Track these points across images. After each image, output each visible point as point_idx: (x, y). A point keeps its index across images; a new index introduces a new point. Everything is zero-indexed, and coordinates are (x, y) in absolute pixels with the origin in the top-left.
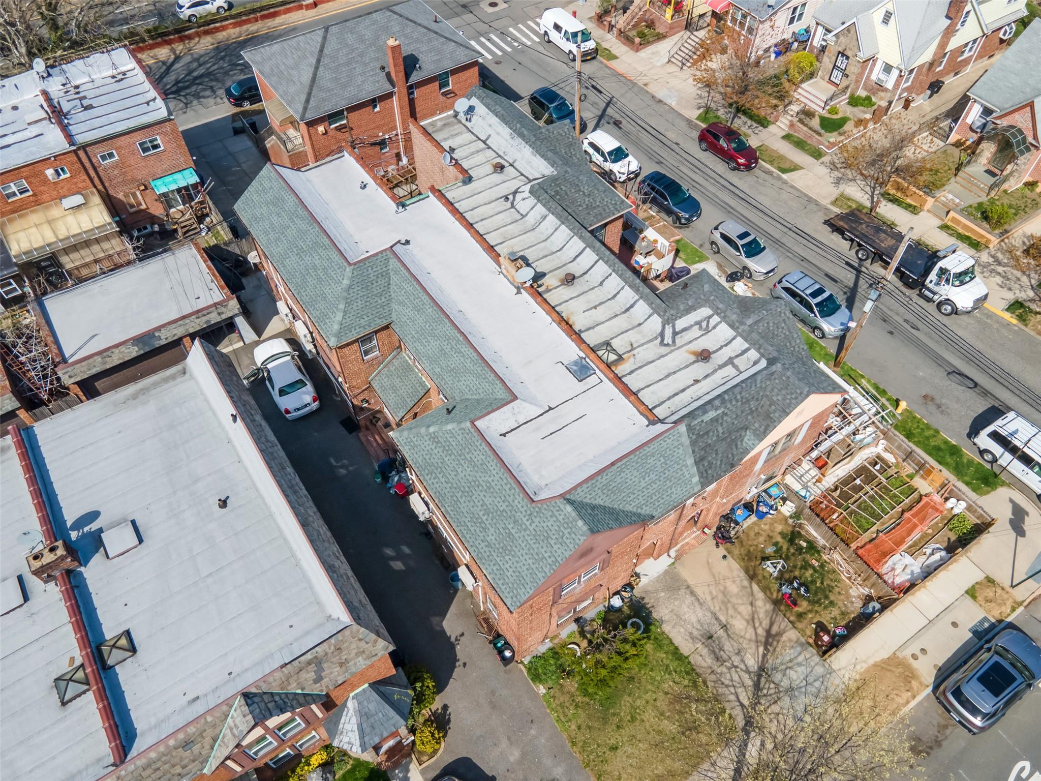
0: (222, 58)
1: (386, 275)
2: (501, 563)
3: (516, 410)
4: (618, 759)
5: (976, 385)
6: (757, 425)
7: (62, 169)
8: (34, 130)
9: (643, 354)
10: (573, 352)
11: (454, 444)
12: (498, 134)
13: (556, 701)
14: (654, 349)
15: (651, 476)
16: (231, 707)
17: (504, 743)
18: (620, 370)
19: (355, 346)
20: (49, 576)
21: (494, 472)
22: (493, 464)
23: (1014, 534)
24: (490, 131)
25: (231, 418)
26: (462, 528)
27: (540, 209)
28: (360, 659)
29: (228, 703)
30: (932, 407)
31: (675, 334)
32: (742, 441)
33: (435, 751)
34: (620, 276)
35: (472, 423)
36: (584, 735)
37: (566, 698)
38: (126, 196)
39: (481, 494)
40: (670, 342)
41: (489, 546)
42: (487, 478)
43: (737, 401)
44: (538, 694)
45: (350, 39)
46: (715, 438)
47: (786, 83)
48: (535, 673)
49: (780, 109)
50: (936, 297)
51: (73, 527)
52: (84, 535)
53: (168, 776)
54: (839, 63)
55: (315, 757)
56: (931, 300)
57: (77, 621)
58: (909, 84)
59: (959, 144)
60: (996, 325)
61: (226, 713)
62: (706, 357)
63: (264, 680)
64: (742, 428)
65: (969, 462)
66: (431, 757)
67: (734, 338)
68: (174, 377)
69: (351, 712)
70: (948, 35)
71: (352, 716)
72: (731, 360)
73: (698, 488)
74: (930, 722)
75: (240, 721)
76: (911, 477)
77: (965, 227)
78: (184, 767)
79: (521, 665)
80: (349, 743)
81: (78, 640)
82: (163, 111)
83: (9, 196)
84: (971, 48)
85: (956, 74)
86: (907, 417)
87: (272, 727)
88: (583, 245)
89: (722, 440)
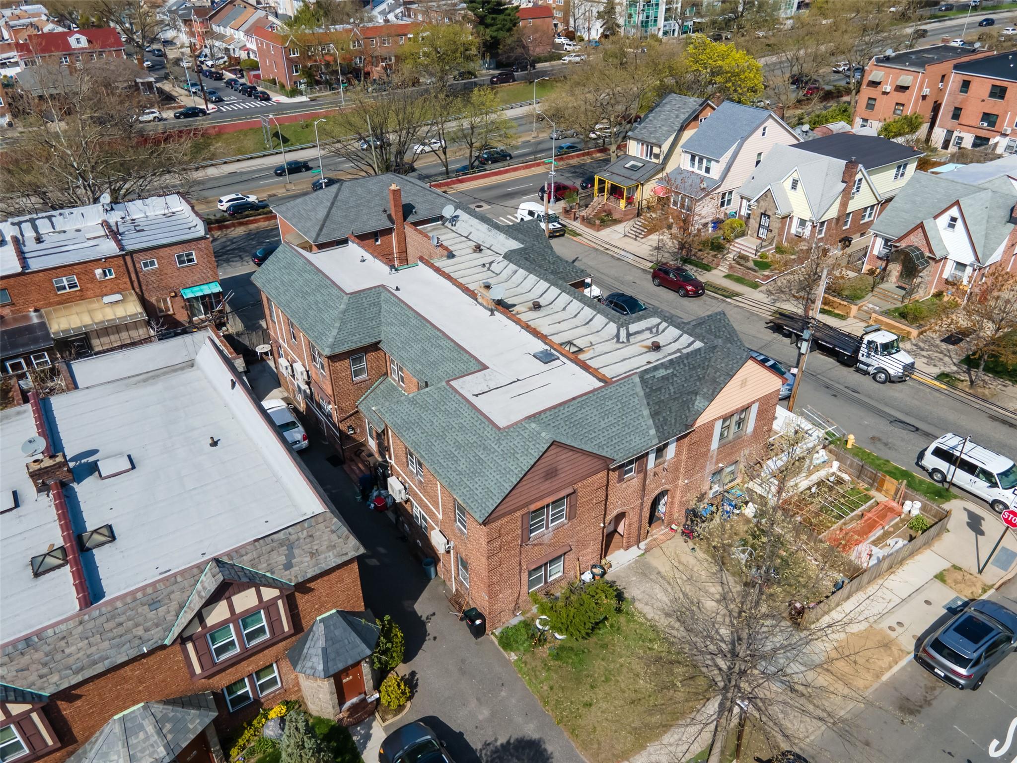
0: (252, 239)
1: (378, 304)
2: (471, 486)
3: (488, 377)
4: (593, 714)
5: (917, 429)
6: (705, 390)
7: (109, 271)
8: (92, 243)
9: (599, 348)
10: (539, 346)
11: (430, 401)
12: (478, 230)
13: (528, 666)
14: (613, 345)
15: (610, 419)
16: (202, 572)
17: (473, 704)
18: (582, 357)
19: (346, 362)
20: (43, 483)
21: (466, 415)
22: (466, 411)
23: (974, 534)
24: (472, 229)
25: (230, 383)
26: (435, 466)
27: (512, 267)
28: (331, 554)
29: (200, 568)
30: (879, 445)
31: (629, 335)
32: (693, 404)
33: (401, 708)
34: (580, 301)
35: (448, 382)
36: (557, 694)
37: (538, 663)
38: (158, 301)
39: (454, 435)
40: (625, 340)
41: (460, 473)
42: (460, 420)
43: (684, 365)
44: (510, 660)
45: (360, 190)
46: (667, 396)
47: (722, 242)
48: (507, 641)
49: (720, 256)
50: (870, 369)
51: (72, 460)
52: (81, 464)
53: (129, 636)
54: (763, 223)
55: (274, 710)
56: (866, 373)
57: (63, 512)
58: (823, 235)
59: (871, 272)
60: (928, 390)
61: (196, 578)
62: (656, 347)
63: (236, 550)
64: (692, 392)
65: (921, 482)
66: (395, 715)
67: (681, 336)
68: (182, 369)
69: (316, 636)
70: (847, 195)
71: (318, 639)
72: (679, 350)
73: (655, 441)
74: (917, 684)
75: (209, 582)
76: (867, 490)
77: (887, 324)
78: (146, 630)
79: (493, 636)
80: (312, 668)
81: (61, 526)
82: (202, 233)
83: (59, 289)
84: (870, 214)
85: (862, 235)
86: (857, 452)
87: (238, 611)
88: (548, 285)
89: (674, 399)
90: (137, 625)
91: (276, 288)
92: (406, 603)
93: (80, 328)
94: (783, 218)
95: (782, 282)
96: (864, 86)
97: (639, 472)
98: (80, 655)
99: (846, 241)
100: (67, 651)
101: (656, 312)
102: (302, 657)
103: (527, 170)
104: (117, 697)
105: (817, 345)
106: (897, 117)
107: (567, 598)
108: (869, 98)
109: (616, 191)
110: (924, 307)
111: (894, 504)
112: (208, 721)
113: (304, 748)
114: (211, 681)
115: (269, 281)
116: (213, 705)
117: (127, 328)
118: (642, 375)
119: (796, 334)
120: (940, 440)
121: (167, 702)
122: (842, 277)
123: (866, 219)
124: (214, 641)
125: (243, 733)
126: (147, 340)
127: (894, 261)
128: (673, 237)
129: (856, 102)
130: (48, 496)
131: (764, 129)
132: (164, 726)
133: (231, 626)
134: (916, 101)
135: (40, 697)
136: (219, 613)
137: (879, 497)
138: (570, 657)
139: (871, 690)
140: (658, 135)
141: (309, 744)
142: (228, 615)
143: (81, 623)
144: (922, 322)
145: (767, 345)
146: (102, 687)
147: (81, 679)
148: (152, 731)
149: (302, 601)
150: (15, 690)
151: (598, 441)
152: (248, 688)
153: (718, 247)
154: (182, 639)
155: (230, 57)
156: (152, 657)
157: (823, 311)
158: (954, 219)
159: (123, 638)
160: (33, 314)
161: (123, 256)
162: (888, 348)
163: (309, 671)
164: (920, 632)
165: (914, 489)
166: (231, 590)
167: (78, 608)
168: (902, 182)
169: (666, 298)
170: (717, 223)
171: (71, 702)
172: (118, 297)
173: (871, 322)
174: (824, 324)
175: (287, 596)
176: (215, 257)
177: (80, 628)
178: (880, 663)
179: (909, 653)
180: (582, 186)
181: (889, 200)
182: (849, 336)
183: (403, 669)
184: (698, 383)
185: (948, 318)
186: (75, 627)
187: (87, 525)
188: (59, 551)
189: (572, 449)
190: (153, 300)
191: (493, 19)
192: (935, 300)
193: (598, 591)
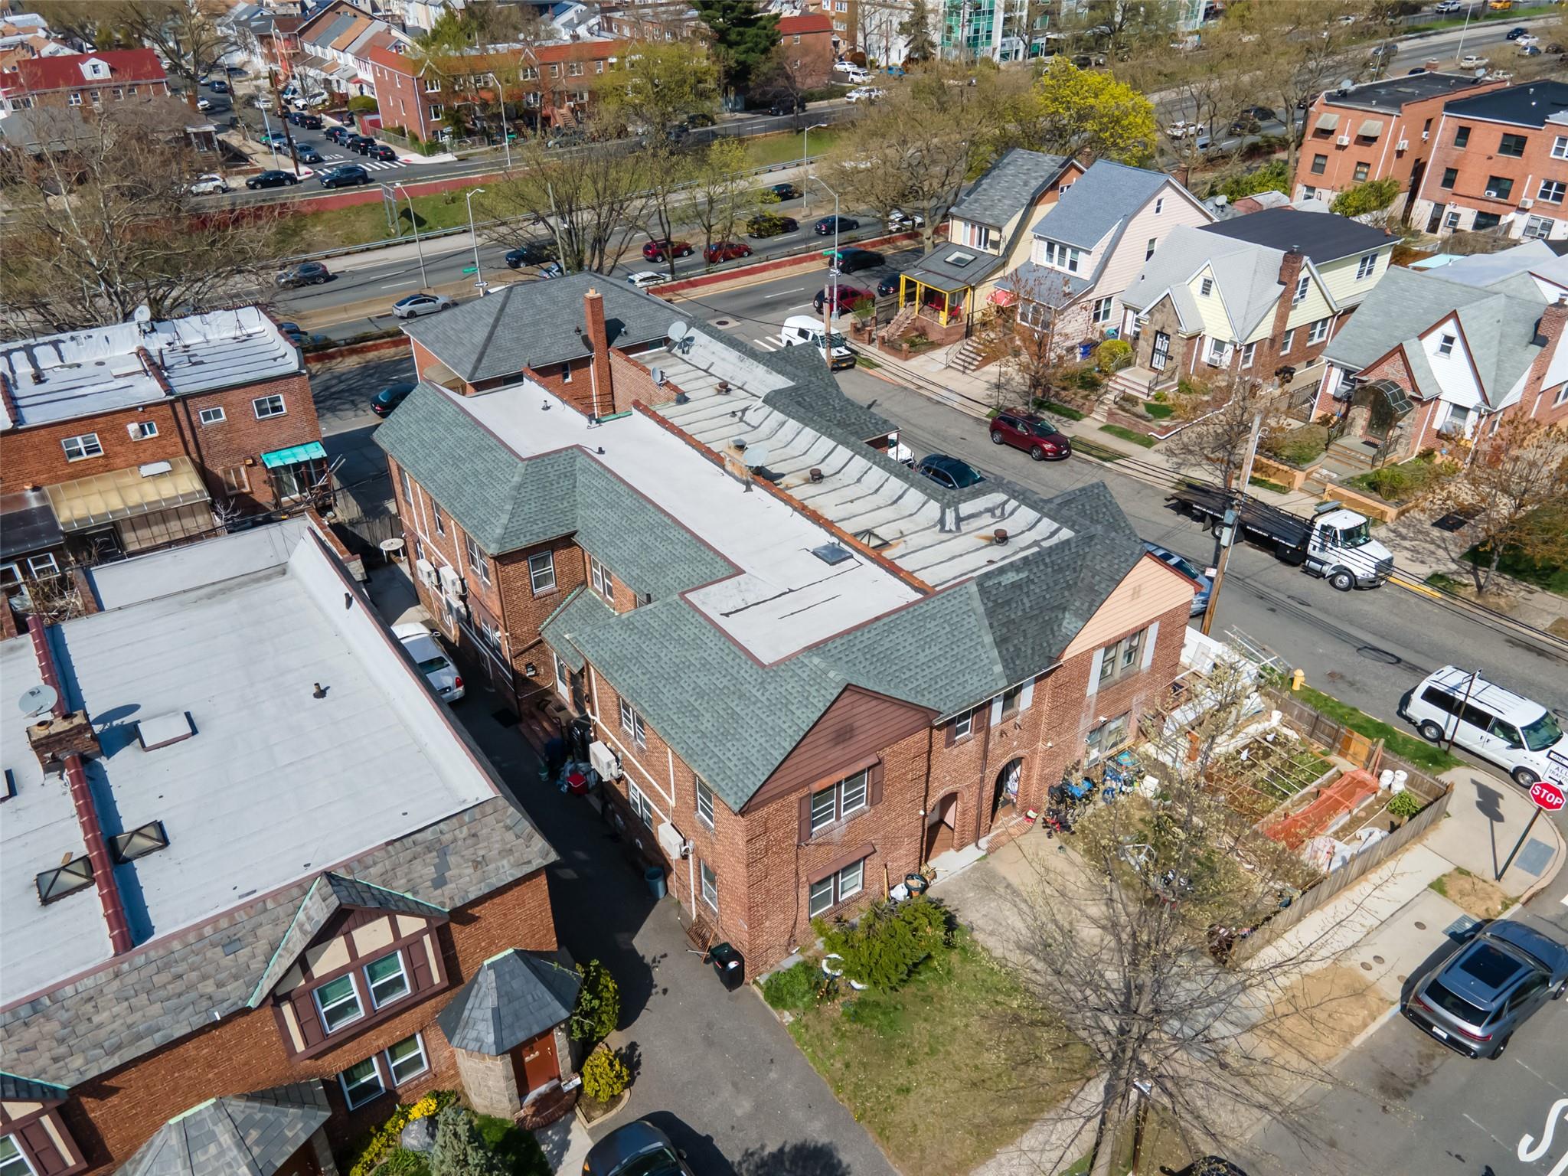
0: (371, 375)
1: (571, 475)
3: (744, 587)
4: (912, 1105)
5: (1399, 660)
6: (1077, 604)
7: (150, 426)
8: (122, 382)
9: (914, 541)
10: (823, 538)
11: (655, 625)
12: (723, 359)
13: (811, 1032)
14: (934, 535)
15: (933, 649)
16: (306, 893)
17: (726, 1092)
18: (887, 554)
19: (524, 565)
20: (54, 758)
21: (711, 645)
22: (710, 638)
23: (1488, 819)
24: (714, 359)
25: (344, 600)
26: (665, 725)
27: (778, 416)
28: (505, 862)
29: (303, 887)
30: (1342, 686)
31: (959, 520)
32: (1060, 625)
33: (615, 1099)
34: (883, 468)
35: (682, 595)
36: (855, 1075)
37: (826, 1027)
38: (227, 472)
39: (693, 676)
40: (954, 528)
41: (704, 735)
42: (702, 653)
43: (1046, 565)
44: (782, 1024)
45: (539, 300)
46: (1020, 613)
47: (1097, 375)
48: (777, 995)
49: (1093, 397)
50: (1325, 568)
51: (98, 721)
52: (112, 728)
53: (193, 995)
54: (1159, 346)
55: (419, 1106)
56: (1320, 575)
57: (86, 803)
58: (1250, 364)
59: (1325, 421)
60: (1414, 600)
61: (297, 902)
62: (1002, 538)
63: (359, 859)
64: (1058, 607)
65: (1406, 741)
66: (606, 1111)
67: (1039, 521)
68: (268, 578)
69: (483, 989)
70: (1286, 303)
71: (485, 995)
72: (1036, 543)
73: (1003, 683)
74: (1405, 1051)
75: (317, 909)
76: (1324, 754)
77: (1350, 500)
78: (220, 985)
79: (755, 987)
80: (477, 1040)
81: (83, 824)
82: (294, 366)
83: (71, 454)
84: (1321, 332)
85: (1310, 364)
86: (1308, 696)
87: (362, 952)
88: (833, 444)
89: (1031, 618)
90: (204, 978)
91: (413, 452)
92: (621, 937)
93: (106, 514)
94: (1189, 339)
95: (1190, 435)
96: (1309, 137)
97: (977, 731)
98: (115, 1026)
99: (1285, 373)
100: (96, 1019)
101: (999, 485)
102: (462, 1024)
103: (795, 267)
104: (174, 1090)
105: (1244, 533)
106: (1359, 184)
107: (870, 927)
108: (1317, 156)
109: (933, 299)
110: (1406, 475)
111: (1366, 776)
112: (315, 1125)
113: (467, 1164)
114: (319, 1062)
115: (401, 441)
116: (323, 1099)
117: (178, 514)
118: (982, 581)
119: (1212, 516)
120: (1434, 677)
121: (251, 1097)
122: (1282, 429)
123: (1316, 340)
124: (324, 1001)
125: (369, 1143)
126: (212, 533)
127: (1359, 403)
128: (1024, 368)
129: (1297, 161)
130: (61, 778)
131: (1159, 202)
132: (247, 1133)
133: (351, 976)
134: (1388, 160)
135: (55, 1091)
136: (332, 957)
137: (1343, 764)
138: (875, 1018)
139: (1337, 1060)
140: (996, 212)
141: (475, 1157)
142: (347, 960)
143: (117, 975)
144: (1404, 497)
145: (1168, 534)
146: (151, 1075)
147: (118, 1063)
148: (229, 1142)
149: (460, 935)
150: (15, 1081)
151: (916, 684)
152: (377, 1073)
153: (1091, 384)
154: (275, 998)
155: (332, 94)
156: (228, 1027)
157: (1254, 481)
158: (1449, 340)
159: (182, 998)
160: (30, 494)
161: (172, 403)
162: (1352, 537)
163: (472, 1045)
164: (1408, 970)
165: (1397, 752)
166: (351, 920)
167: (112, 952)
168: (1370, 283)
169: (1012, 461)
170: (1089, 347)
171: (102, 1099)
172: (164, 466)
173: (1326, 497)
174: (1255, 500)
175: (438, 929)
176: (316, 403)
177: (116, 984)
178: (1349, 1019)
179: (1393, 1003)
180: (880, 291)
181: (1351, 310)
182: (1292, 518)
183: (617, 1040)
184: (1066, 593)
185: (1442, 489)
186: (108, 982)
187: (123, 821)
188: (80, 863)
189: (876, 696)
190: (219, 471)
191: (740, 34)
192: (1422, 463)
193: (917, 915)
